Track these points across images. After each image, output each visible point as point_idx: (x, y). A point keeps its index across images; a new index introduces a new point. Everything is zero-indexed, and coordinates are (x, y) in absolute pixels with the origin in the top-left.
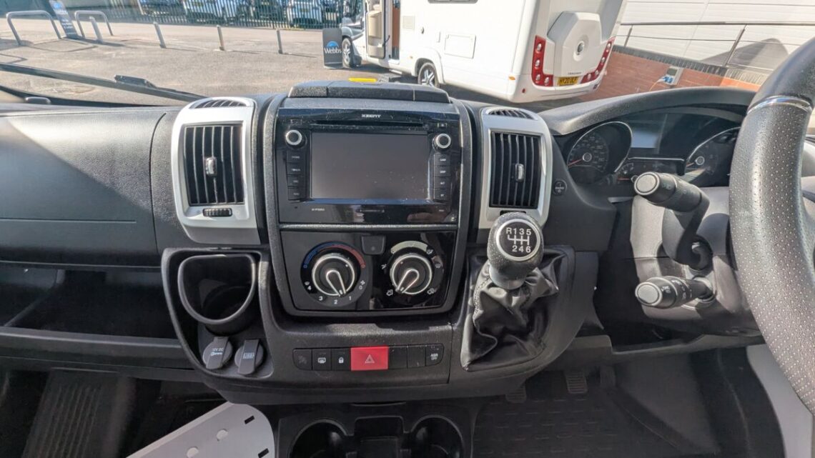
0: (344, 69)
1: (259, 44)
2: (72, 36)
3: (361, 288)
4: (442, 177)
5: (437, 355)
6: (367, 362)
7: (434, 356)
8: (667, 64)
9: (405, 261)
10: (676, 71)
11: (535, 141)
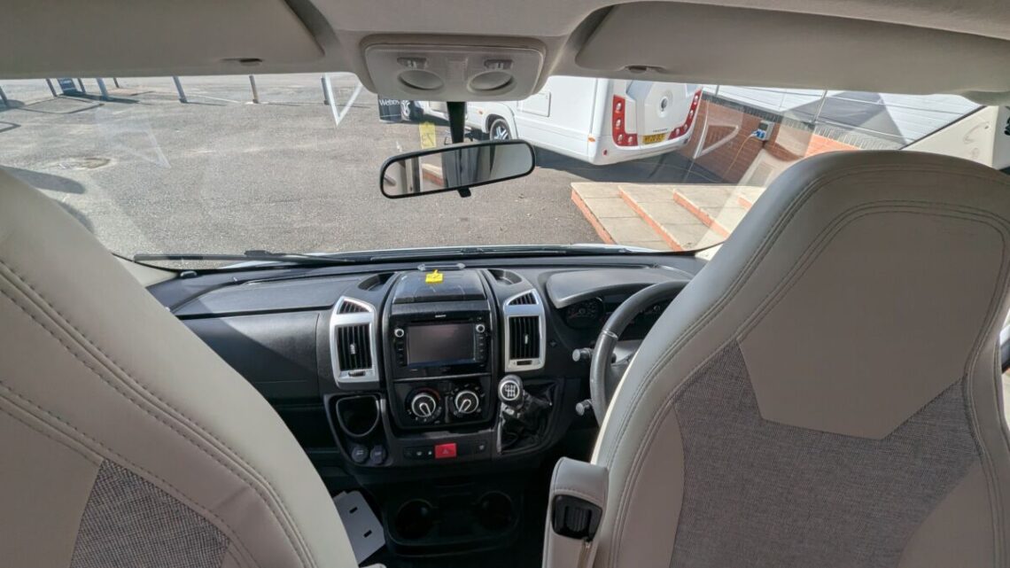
0: (403, 122)
1: (299, 91)
2: (70, 92)
3: (439, 411)
4: (481, 347)
5: (483, 446)
6: (444, 453)
8: (759, 118)
10: (766, 126)
11: (535, 319)
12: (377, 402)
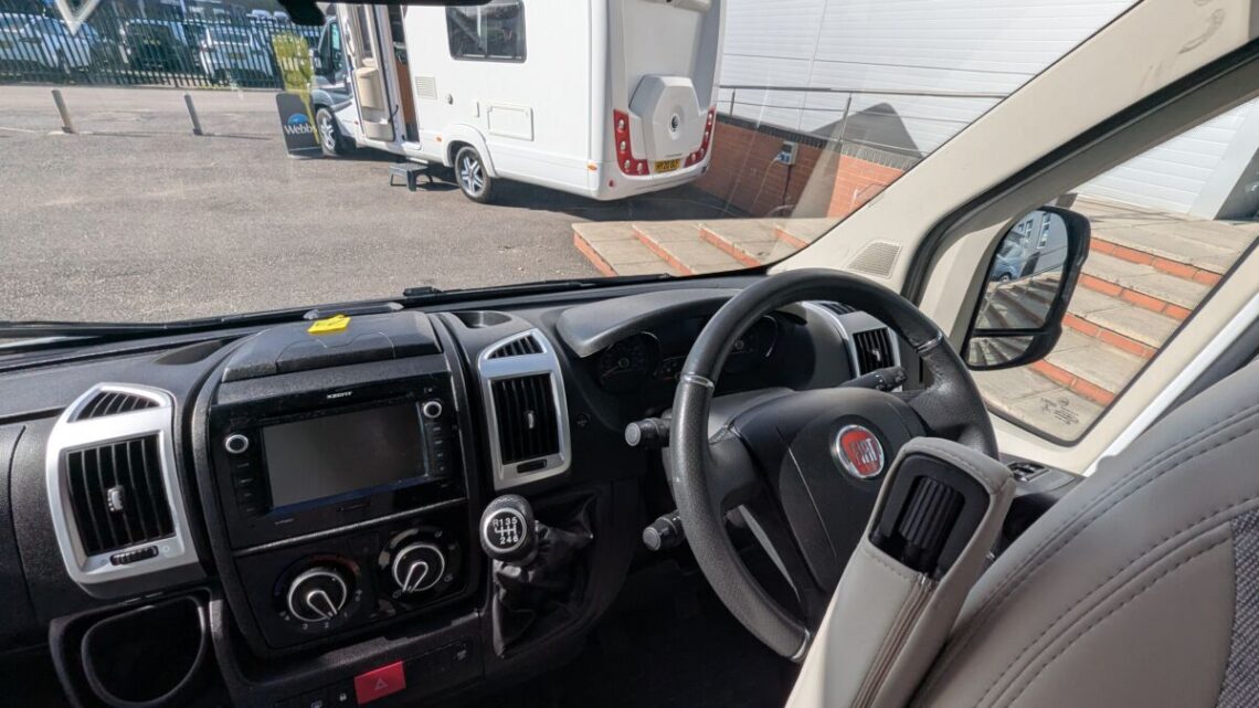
0: (326, 157)
3: (357, 599)
4: (440, 448)
5: (464, 652)
6: (377, 688)
7: (462, 654)
8: (782, 139)
9: (408, 554)
10: (790, 147)
11: (544, 379)
12: (200, 610)
